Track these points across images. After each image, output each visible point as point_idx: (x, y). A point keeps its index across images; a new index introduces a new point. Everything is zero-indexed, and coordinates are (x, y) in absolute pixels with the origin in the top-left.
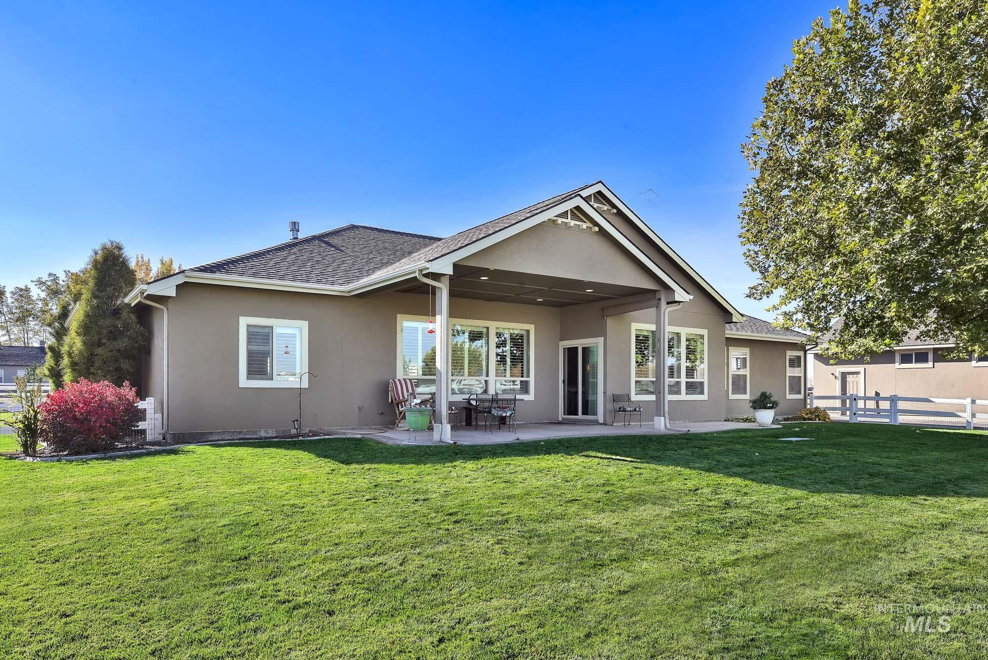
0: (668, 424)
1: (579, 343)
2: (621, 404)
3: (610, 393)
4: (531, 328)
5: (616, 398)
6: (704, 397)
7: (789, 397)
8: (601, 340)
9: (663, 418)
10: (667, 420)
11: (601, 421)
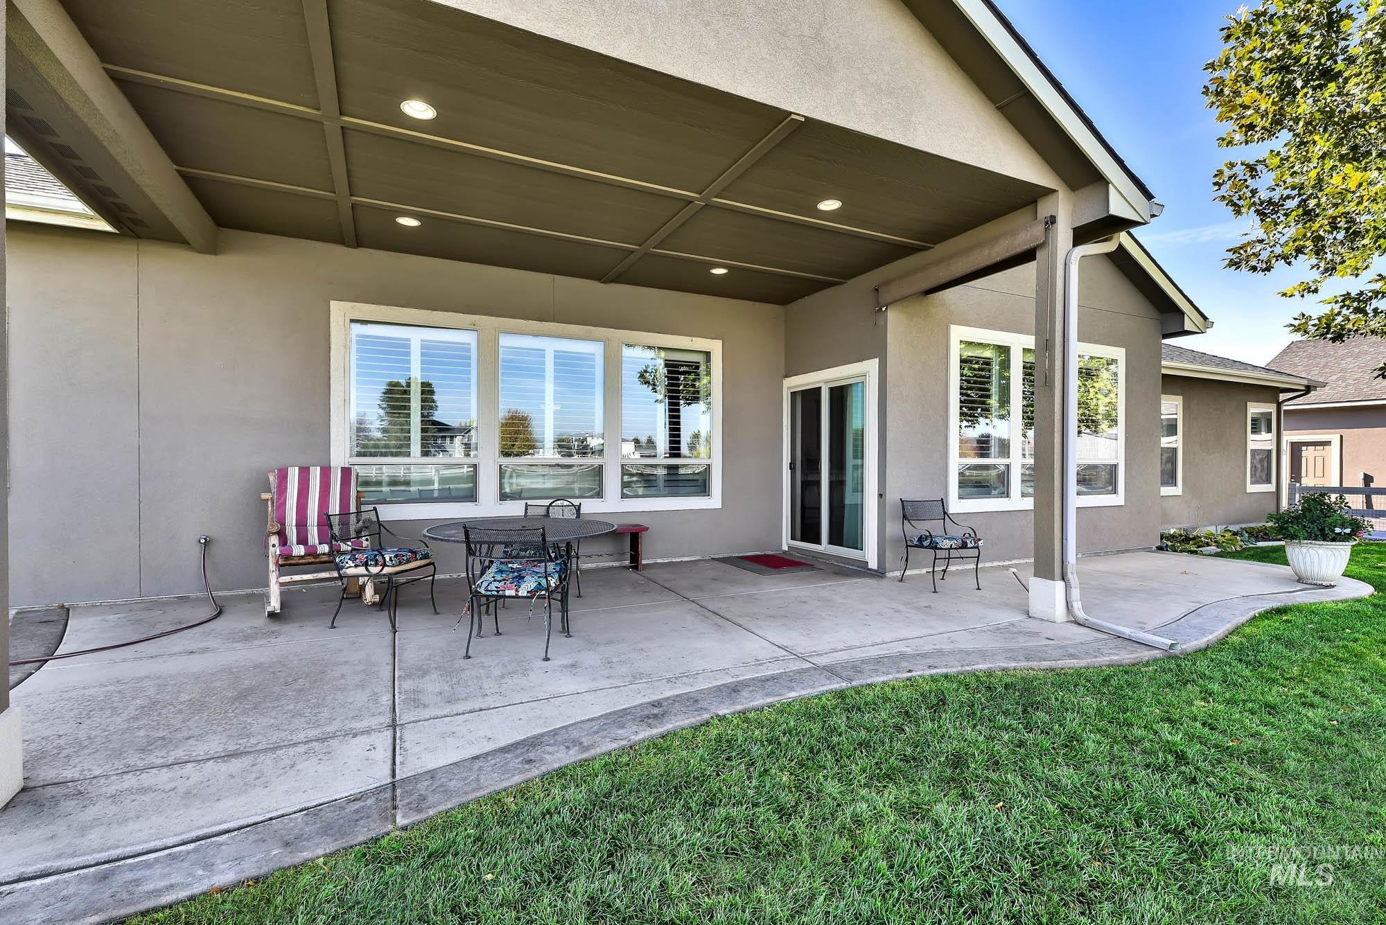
0: (1077, 606)
1: (823, 378)
2: (922, 528)
3: (893, 496)
4: (715, 347)
5: (908, 512)
6: (1118, 499)
7: (1252, 488)
8: (871, 367)
9: (1060, 585)
10: (1075, 593)
11: (873, 564)
